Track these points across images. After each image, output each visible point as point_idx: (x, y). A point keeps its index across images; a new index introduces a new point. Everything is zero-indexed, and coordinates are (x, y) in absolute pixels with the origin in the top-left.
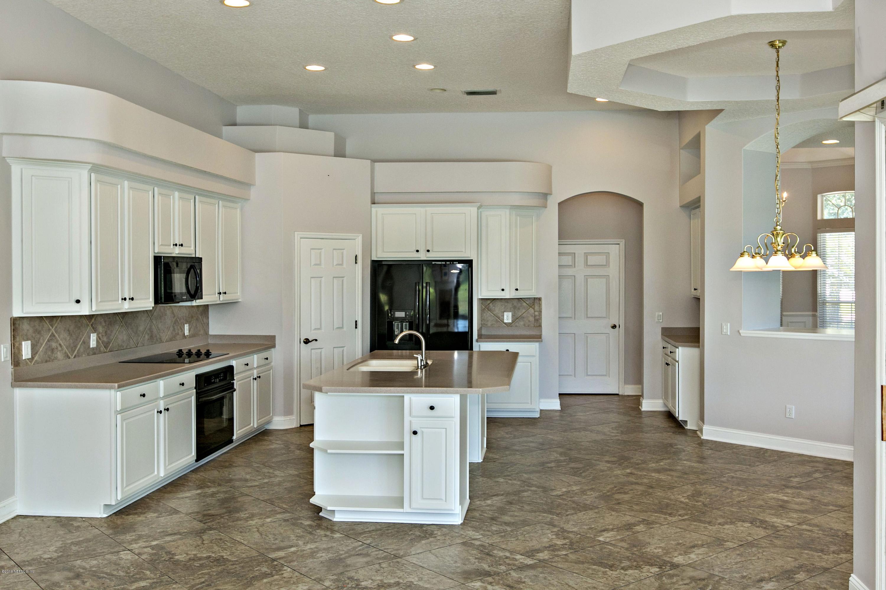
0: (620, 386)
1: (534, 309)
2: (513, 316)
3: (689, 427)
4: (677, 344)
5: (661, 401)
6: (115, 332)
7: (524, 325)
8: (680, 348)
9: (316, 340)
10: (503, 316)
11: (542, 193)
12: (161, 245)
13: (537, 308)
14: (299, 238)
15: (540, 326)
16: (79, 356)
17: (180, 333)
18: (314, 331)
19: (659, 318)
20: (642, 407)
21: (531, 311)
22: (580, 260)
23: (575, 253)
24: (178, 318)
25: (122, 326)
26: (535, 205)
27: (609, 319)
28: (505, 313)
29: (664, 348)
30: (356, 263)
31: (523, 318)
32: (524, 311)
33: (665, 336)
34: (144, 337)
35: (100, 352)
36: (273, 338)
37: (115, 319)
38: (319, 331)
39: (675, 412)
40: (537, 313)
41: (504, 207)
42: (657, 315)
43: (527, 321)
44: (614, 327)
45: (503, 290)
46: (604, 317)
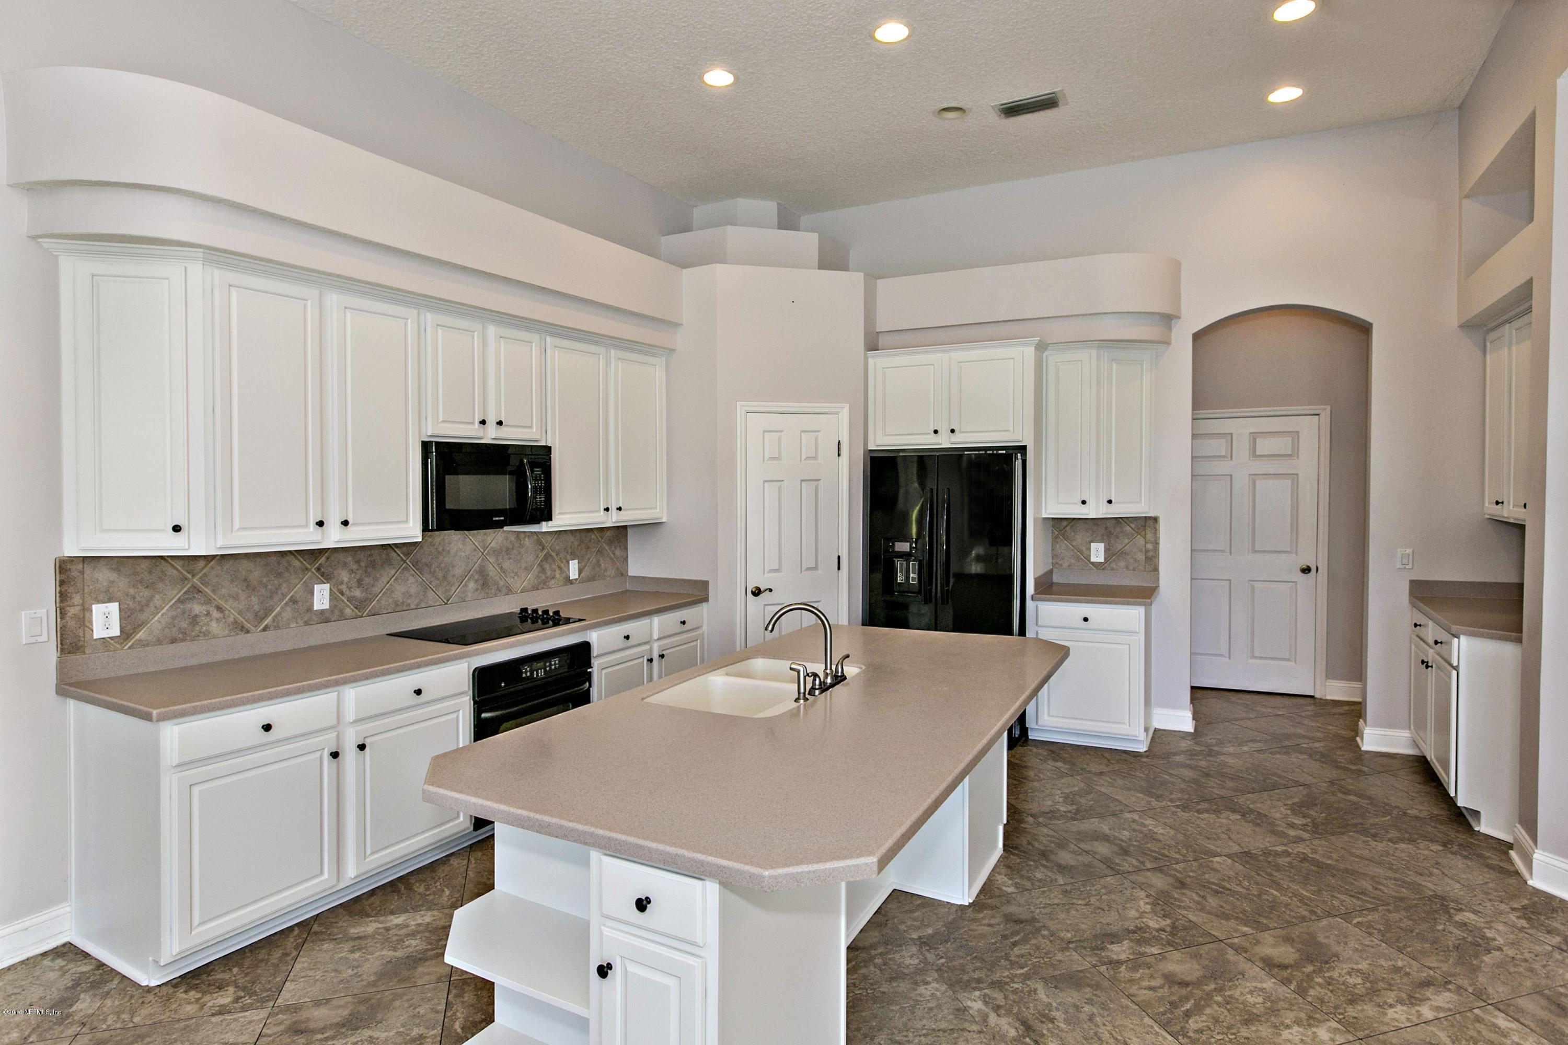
0: (1318, 682)
1: (1145, 538)
2: (1107, 550)
3: (1484, 827)
4: (1455, 628)
5: (1405, 734)
6: (385, 580)
7: (1127, 567)
8: (1462, 638)
9: (771, 590)
10: (1090, 549)
11: (1159, 314)
12: (443, 421)
13: (1150, 536)
14: (744, 412)
15: (1156, 570)
16: (277, 627)
17: (558, 576)
18: (770, 575)
19: (1405, 561)
20: (1362, 739)
21: (1140, 541)
22: (1242, 448)
23: (1231, 434)
24: (553, 551)
25: (405, 568)
26: (1148, 338)
27: (1297, 554)
28: (1092, 544)
29: (1416, 625)
30: (839, 455)
31: (1125, 553)
32: (1127, 541)
33: (1416, 598)
34: (466, 585)
35: (342, 617)
36: (704, 585)
37: (384, 556)
38: (778, 574)
39: (1448, 784)
40: (1149, 546)
41: (1086, 343)
42: (1399, 555)
43: (1132, 561)
44: (1306, 570)
45: (1084, 502)
46: (1288, 552)
